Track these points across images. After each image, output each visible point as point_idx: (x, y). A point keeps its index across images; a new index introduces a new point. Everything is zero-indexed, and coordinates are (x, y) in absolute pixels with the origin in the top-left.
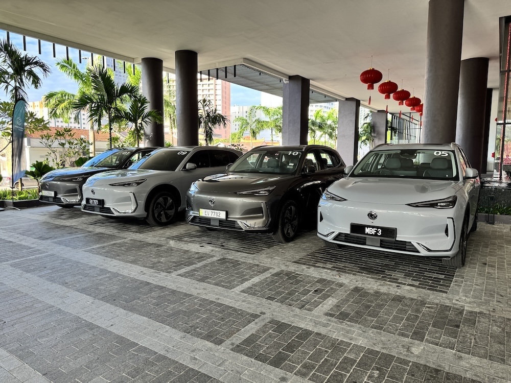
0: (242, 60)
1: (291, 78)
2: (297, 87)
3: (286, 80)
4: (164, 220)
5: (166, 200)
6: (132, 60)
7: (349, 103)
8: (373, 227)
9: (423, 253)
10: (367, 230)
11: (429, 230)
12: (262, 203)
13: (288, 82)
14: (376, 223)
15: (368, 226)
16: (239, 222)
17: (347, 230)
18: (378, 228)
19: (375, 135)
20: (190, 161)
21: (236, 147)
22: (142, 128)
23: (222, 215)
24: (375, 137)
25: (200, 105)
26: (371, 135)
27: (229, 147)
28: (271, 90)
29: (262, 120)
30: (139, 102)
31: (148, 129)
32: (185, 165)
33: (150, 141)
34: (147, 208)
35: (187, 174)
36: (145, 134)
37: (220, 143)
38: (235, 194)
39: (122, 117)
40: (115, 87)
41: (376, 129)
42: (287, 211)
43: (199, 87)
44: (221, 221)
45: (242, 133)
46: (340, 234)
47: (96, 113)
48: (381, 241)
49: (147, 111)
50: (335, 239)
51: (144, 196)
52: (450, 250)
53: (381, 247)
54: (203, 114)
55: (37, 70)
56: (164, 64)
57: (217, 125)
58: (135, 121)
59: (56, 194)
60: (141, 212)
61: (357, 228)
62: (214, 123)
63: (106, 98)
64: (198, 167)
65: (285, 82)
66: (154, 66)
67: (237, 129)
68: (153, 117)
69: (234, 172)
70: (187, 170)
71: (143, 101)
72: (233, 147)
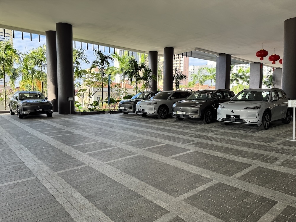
0: (195, 49)
1: (220, 54)
2: (224, 58)
3: (218, 56)
4: (163, 117)
5: (164, 110)
6: (144, 52)
7: (256, 64)
8: (233, 115)
9: (248, 123)
10: (231, 116)
11: (250, 116)
12: (198, 109)
13: (219, 56)
14: (234, 114)
15: (231, 115)
16: (190, 115)
17: (225, 117)
18: (234, 115)
19: (275, 82)
20: (172, 96)
21: (191, 90)
22: (148, 82)
23: (184, 113)
24: (275, 83)
25: (174, 71)
26: (272, 82)
27: (187, 90)
28: (211, 59)
29: (206, 75)
30: (147, 71)
31: (151, 83)
32: (171, 98)
33: (151, 89)
34: (158, 112)
35: (171, 101)
36: (149, 85)
37: (182, 88)
38: (189, 106)
39: (141, 78)
40: (139, 66)
41: (275, 79)
42: (207, 113)
43: (174, 62)
44: (184, 115)
45: (194, 82)
46: (223, 118)
47: (130, 77)
48: (236, 120)
49: (151, 75)
50: (222, 120)
51: (157, 108)
52: (257, 122)
53: (236, 122)
54: (175, 75)
55: (109, 60)
56: (158, 53)
57: (182, 80)
58: (145, 80)
59: (125, 108)
60: (156, 114)
61: (228, 116)
62: (180, 79)
63: (135, 70)
64: (175, 98)
65: (217, 57)
66: (154, 55)
67: (192, 79)
68: (153, 78)
69: (189, 100)
70: (171, 99)
71: (150, 71)
72: (189, 91)
